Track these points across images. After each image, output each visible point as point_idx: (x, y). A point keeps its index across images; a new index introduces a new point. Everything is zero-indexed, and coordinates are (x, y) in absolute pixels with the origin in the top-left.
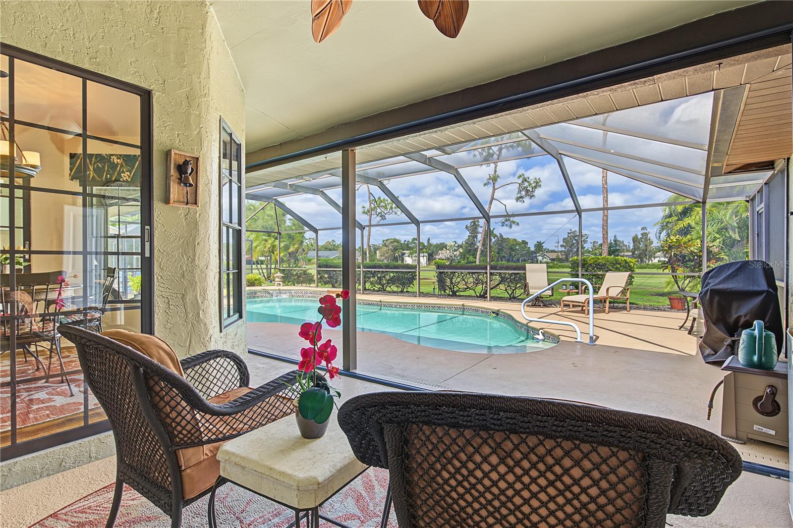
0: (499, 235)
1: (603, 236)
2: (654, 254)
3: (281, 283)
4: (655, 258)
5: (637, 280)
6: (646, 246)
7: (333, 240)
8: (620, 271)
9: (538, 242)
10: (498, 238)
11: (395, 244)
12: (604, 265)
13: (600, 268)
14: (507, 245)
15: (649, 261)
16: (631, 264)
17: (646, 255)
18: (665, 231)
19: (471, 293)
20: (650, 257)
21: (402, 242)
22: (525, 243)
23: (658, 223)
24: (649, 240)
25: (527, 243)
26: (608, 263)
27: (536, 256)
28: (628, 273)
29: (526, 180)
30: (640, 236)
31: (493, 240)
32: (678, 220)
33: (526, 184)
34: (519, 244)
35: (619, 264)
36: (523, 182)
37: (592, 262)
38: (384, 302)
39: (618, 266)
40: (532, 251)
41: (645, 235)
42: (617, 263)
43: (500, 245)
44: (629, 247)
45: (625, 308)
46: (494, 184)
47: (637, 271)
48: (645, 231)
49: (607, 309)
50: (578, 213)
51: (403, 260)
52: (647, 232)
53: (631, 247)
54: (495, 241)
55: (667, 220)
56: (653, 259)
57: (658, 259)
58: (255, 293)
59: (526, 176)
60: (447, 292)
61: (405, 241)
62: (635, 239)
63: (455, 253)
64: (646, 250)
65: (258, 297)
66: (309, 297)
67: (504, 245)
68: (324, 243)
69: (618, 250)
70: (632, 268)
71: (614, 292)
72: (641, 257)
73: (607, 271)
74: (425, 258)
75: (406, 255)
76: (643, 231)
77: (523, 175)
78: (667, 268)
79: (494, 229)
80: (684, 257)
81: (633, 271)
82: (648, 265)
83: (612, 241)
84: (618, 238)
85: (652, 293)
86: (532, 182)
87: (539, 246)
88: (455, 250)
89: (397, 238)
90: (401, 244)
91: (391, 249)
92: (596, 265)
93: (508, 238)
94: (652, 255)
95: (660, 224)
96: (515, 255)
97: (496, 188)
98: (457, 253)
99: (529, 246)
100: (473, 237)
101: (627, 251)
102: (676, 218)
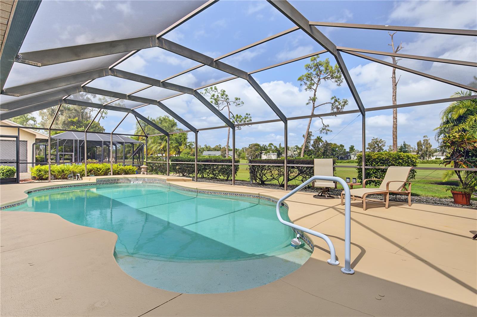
0: (325, 142)
1: (394, 139)
2: (433, 154)
3: (145, 172)
4: (433, 156)
5: (419, 173)
6: (427, 148)
7: (220, 145)
8: (402, 165)
9: (351, 146)
10: (324, 143)
11: (256, 147)
12: (387, 160)
13: (383, 163)
14: (330, 148)
15: (429, 159)
16: (414, 159)
17: (427, 154)
18: (442, 135)
19: (275, 182)
20: (430, 155)
21: (261, 146)
22: (342, 146)
23: (437, 129)
24: (429, 144)
25: (343, 146)
26: (391, 158)
27: (350, 155)
28: (410, 168)
29: (337, 101)
30: (422, 142)
31: (321, 144)
32: (454, 126)
33: (337, 104)
34: (339, 147)
35: (401, 159)
36: (334, 102)
37: (376, 157)
38: (199, 189)
39: (400, 161)
40: (347, 152)
41: (426, 141)
42: (399, 158)
43: (325, 148)
44: (415, 149)
45: (406, 201)
46: (314, 104)
47: (419, 165)
48: (426, 138)
49: (387, 203)
50: (362, 113)
51: (261, 157)
52: (428, 139)
53: (417, 149)
54: (322, 145)
55: (444, 126)
56: (432, 157)
57: (436, 157)
58: (118, 180)
59: (337, 98)
60: (258, 181)
61: (263, 145)
62: (419, 144)
63: (295, 153)
64: (427, 151)
65: (120, 183)
66: (157, 183)
67: (328, 147)
68: (214, 147)
69: (407, 151)
70: (414, 163)
71: (395, 187)
72: (422, 156)
73: (389, 166)
74: (275, 156)
75: (263, 154)
76: (425, 138)
77: (335, 97)
78: (450, 163)
79: (321, 137)
80: (468, 152)
81: (415, 166)
82: (428, 161)
83: (403, 145)
84: (407, 143)
85: (432, 182)
86: (341, 102)
87: (352, 148)
88: (294, 151)
89: (259, 143)
90: (261, 147)
91: (254, 150)
92: (380, 160)
93: (330, 143)
94: (431, 154)
95: (438, 129)
96: (335, 154)
97: (315, 106)
98: (296, 153)
99: (345, 148)
100: (308, 143)
101: (413, 151)
102: (452, 124)
